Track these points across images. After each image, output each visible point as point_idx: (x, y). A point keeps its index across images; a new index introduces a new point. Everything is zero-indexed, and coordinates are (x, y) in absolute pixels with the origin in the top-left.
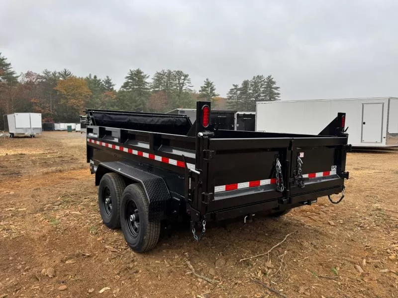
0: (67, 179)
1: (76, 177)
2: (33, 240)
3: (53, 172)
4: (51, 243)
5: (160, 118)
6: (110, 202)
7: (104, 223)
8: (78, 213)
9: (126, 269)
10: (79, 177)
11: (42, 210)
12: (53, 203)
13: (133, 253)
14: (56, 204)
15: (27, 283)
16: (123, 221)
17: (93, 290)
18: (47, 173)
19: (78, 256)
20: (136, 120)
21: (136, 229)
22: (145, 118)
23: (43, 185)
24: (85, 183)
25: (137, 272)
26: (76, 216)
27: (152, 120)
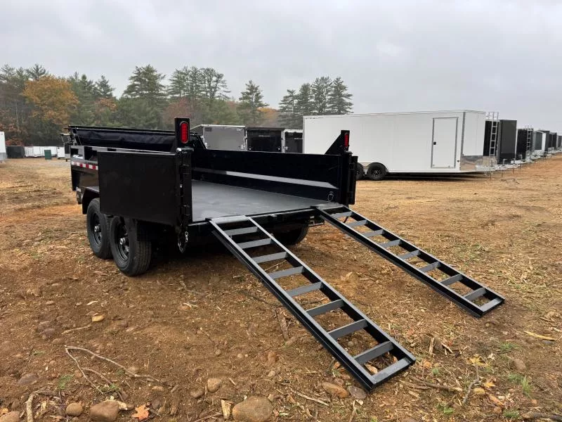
0: (49, 215)
1: (61, 214)
2: (13, 271)
3: (28, 208)
4: (34, 273)
5: (163, 136)
6: (99, 231)
7: (94, 254)
8: (64, 247)
9: (115, 288)
10: (63, 213)
11: (19, 245)
12: (32, 239)
13: (123, 277)
14: (37, 239)
15: (12, 300)
16: (114, 247)
17: (81, 303)
18: (21, 210)
19: (64, 280)
20: (130, 138)
21: (127, 254)
22: (143, 137)
23: (18, 222)
24: (71, 219)
25: (127, 290)
26: (63, 250)
27: (152, 139)
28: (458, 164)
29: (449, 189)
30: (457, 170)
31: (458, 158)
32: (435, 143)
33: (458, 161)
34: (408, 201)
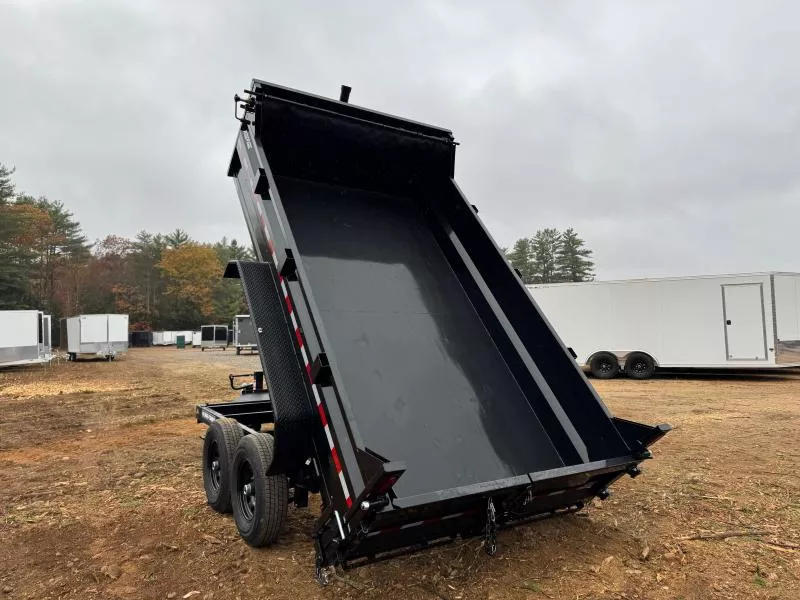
0: (162, 434)
1: (178, 432)
2: (94, 529)
3: (139, 423)
4: (122, 534)
6: (218, 468)
7: (208, 503)
8: (171, 489)
9: (229, 568)
10: (183, 432)
11: (112, 484)
12: (132, 474)
13: (244, 547)
14: (137, 475)
15: (79, 583)
16: (235, 496)
17: (174, 593)
18: (128, 425)
19: (160, 549)
21: (252, 509)
23: (120, 445)
24: (191, 441)
25: (245, 572)
26: (167, 494)
28: (772, 355)
29: (763, 395)
30: (771, 363)
31: (771, 344)
32: (729, 323)
33: (772, 350)
34: (696, 417)
